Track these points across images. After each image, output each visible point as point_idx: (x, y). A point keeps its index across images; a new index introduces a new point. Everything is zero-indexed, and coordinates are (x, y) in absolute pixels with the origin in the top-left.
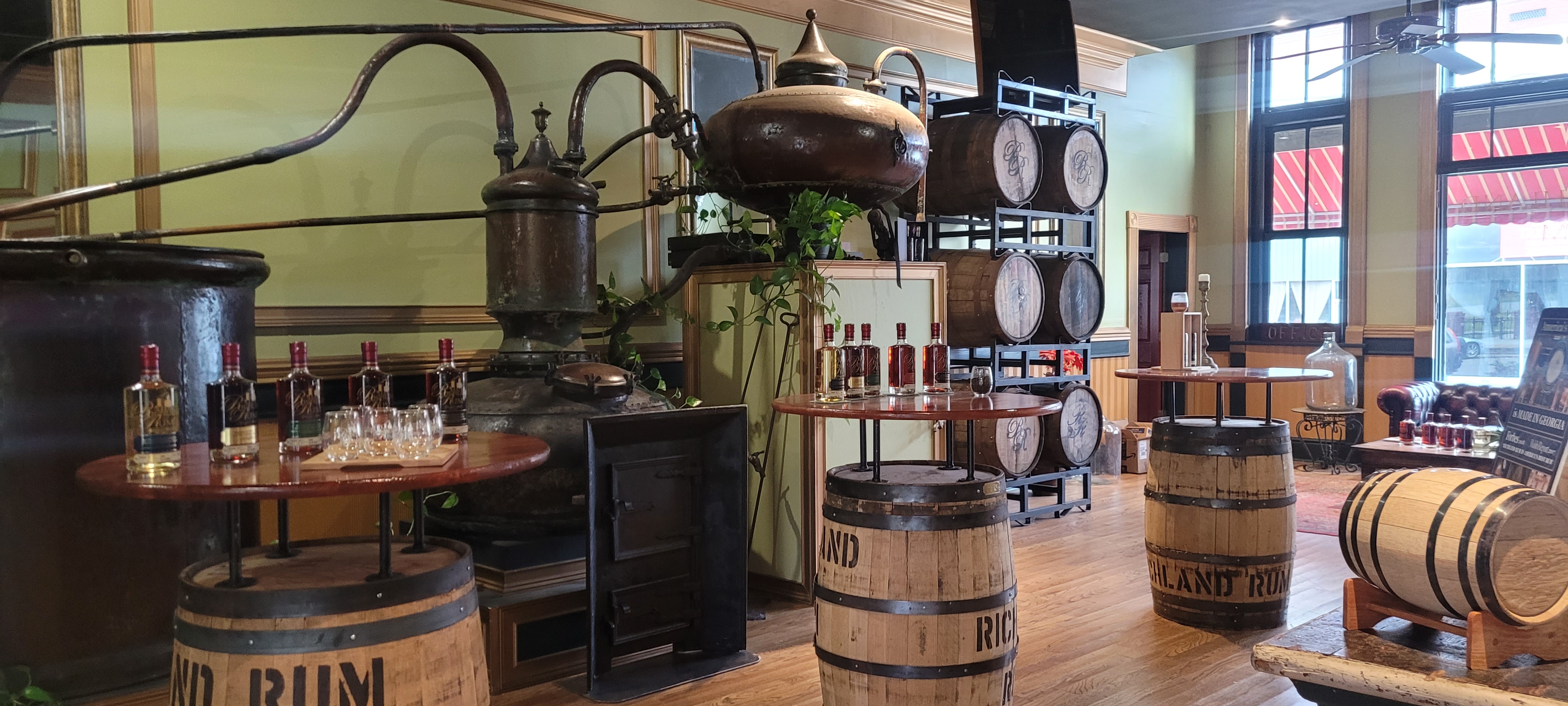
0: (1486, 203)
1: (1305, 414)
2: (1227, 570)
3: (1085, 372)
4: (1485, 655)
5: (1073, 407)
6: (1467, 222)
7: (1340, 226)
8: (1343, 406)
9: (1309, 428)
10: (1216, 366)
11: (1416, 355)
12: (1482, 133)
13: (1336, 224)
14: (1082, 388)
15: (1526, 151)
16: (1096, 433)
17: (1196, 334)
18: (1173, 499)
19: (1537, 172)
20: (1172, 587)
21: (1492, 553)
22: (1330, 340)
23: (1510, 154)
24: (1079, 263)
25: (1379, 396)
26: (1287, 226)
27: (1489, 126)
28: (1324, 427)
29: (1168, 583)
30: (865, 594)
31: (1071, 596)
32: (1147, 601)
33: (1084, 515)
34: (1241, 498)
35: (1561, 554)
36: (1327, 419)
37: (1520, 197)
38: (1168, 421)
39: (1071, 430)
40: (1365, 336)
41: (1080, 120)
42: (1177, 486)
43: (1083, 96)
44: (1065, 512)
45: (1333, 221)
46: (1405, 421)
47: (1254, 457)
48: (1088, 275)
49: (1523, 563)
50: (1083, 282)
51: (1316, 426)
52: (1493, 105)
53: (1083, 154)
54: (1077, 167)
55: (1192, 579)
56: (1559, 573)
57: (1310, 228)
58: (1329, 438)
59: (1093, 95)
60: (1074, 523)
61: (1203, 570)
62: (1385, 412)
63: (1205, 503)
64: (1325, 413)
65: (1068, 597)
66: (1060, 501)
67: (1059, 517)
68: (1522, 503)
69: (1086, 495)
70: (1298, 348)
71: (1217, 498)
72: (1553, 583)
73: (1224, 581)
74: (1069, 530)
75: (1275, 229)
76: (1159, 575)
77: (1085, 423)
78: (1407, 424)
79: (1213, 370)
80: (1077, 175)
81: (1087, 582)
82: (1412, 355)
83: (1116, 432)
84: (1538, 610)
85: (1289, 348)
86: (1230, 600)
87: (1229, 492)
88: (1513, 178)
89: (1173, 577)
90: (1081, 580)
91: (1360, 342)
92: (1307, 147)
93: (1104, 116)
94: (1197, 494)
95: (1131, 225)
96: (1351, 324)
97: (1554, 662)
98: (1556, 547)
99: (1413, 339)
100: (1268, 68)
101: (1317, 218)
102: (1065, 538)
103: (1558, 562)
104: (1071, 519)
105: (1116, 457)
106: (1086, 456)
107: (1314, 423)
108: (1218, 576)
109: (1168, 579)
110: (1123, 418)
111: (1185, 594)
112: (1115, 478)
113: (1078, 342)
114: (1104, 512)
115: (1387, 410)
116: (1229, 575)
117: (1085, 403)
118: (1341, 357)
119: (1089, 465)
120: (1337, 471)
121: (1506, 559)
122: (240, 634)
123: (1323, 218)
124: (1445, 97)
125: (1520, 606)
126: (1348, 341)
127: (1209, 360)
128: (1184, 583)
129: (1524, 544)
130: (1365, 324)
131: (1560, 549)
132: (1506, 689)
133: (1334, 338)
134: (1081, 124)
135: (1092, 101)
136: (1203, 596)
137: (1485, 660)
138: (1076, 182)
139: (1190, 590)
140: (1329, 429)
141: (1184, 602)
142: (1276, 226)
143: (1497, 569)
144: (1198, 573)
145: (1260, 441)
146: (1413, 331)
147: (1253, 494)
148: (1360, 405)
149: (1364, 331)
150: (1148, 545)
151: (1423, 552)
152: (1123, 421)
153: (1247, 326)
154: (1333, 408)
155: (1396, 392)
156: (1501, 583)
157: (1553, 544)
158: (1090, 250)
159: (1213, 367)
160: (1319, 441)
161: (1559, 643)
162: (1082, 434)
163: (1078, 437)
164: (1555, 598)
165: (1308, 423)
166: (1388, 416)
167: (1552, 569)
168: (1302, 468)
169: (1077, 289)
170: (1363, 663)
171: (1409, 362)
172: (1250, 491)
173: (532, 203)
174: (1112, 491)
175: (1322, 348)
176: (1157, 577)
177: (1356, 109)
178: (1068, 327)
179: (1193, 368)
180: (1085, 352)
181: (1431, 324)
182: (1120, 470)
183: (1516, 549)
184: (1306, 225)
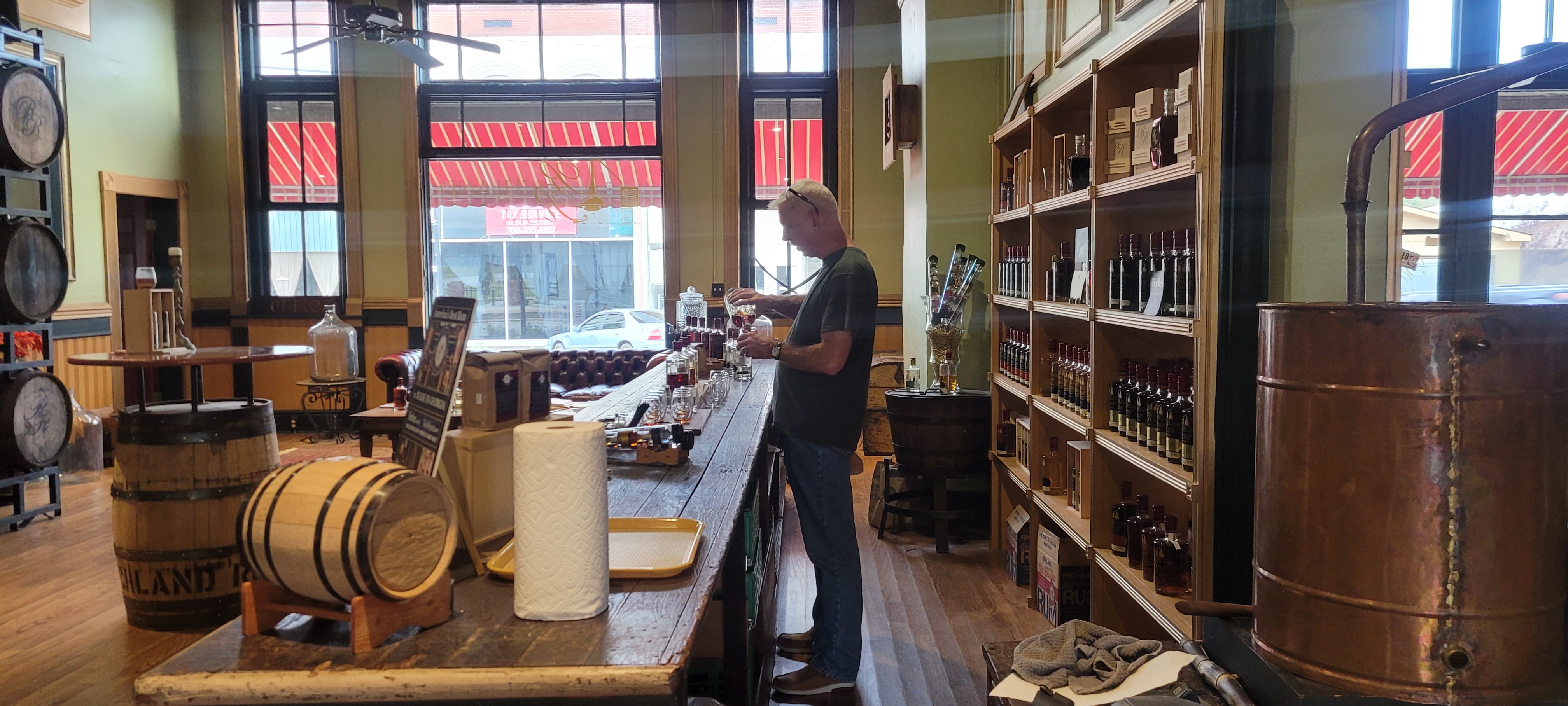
0: (460, 187)
1: (309, 386)
2: (209, 564)
3: (46, 356)
4: (368, 637)
5: (31, 399)
6: (448, 204)
7: (336, 201)
8: (347, 376)
9: (313, 400)
10: (193, 346)
11: (409, 325)
12: (456, 123)
13: (333, 198)
14: (42, 375)
15: (491, 144)
16: (64, 427)
17: (167, 313)
18: (143, 496)
19: (501, 162)
20: (146, 592)
21: (370, 539)
22: (331, 313)
23: (480, 145)
24: (31, 230)
25: (377, 365)
26: (288, 197)
27: (460, 118)
28: (329, 398)
29: (142, 589)
31: (20, 626)
32: (120, 612)
33: (52, 524)
34: (220, 485)
35: (435, 527)
36: (331, 389)
37: (489, 184)
38: (137, 410)
39: (29, 426)
40: (365, 308)
41: (23, 60)
42: (149, 482)
43: (26, 32)
44: (26, 523)
45: (331, 195)
46: (398, 388)
47: (233, 441)
48: (44, 244)
49: (400, 542)
50: (37, 251)
51: (321, 397)
52: (463, 100)
53: (29, 101)
54: (21, 115)
55: (169, 580)
56: (434, 546)
57: (308, 201)
58: (333, 407)
59: (40, 33)
60: (38, 534)
61: (181, 567)
62: (383, 380)
63: (181, 496)
64: (329, 384)
65: (16, 627)
66: (17, 511)
67: (16, 530)
68: (397, 485)
69: (54, 498)
70: (302, 321)
71: (195, 489)
72: (429, 555)
73: (205, 576)
74: (31, 544)
75: (272, 200)
76: (131, 582)
77: (48, 416)
78: (400, 390)
79: (189, 351)
80: (21, 125)
81: (44, 604)
82: (407, 325)
83: (95, 422)
84: (415, 583)
85: (293, 321)
86: (213, 594)
87: (208, 481)
88: (482, 167)
89: (146, 583)
90: (37, 603)
91: (359, 313)
92: (301, 120)
93: (63, 59)
94: (171, 487)
95: (106, 187)
96: (352, 296)
97: (433, 627)
98: (431, 521)
99: (406, 311)
100: (256, 34)
101: (317, 191)
102: (21, 555)
103: (433, 535)
104: (34, 531)
105: (96, 451)
106: (50, 454)
107: (318, 395)
108: (199, 571)
109: (142, 585)
110: (106, 405)
111: (162, 597)
112: (95, 474)
113: (33, 322)
114: (79, 516)
115: (384, 378)
116: (210, 569)
117: (47, 393)
118: (341, 329)
119: (56, 464)
120: (342, 440)
121: (384, 542)
123: (322, 191)
124: (422, 87)
125: (399, 584)
126: (348, 313)
127: (185, 340)
128: (160, 586)
129: (401, 524)
130: (364, 296)
131: (434, 523)
132: (380, 669)
133: (334, 311)
134: (24, 65)
135: (38, 40)
136: (183, 596)
137: (369, 642)
138: (20, 134)
139: (167, 592)
140: (333, 399)
141: (160, 606)
142: (273, 197)
143: (374, 552)
144: (176, 573)
145: (240, 424)
146: (406, 302)
147: (235, 480)
148: (362, 373)
149: (363, 303)
150: (118, 550)
151: (310, 546)
152: (105, 408)
153: (248, 300)
154: (337, 379)
155: (391, 360)
156: (381, 565)
157: (427, 519)
158: (48, 213)
159: (189, 348)
160: (324, 412)
161: (437, 609)
162: (45, 429)
163: (40, 433)
164: (432, 568)
165: (313, 395)
166: (385, 384)
167: (427, 542)
168: (308, 440)
169: (29, 261)
170: (251, 673)
171: (404, 331)
172: (232, 476)
174: (93, 489)
175: (323, 321)
176: (129, 585)
177: (344, 87)
178: (19, 305)
179: (165, 351)
180: (45, 333)
181: (421, 296)
182: (102, 464)
183: (393, 530)
184: (304, 198)
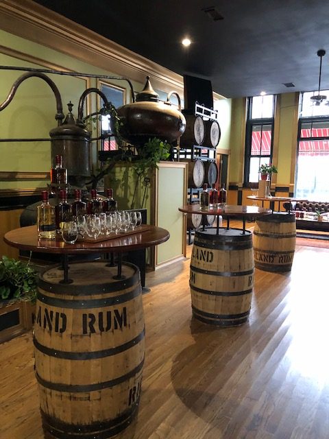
2: (273, 255)
24: (213, 163)
27: (311, 128)
30: (216, 271)
34: (278, 235)
40: (276, 186)
41: (214, 119)
43: (215, 111)
45: (268, 153)
50: (213, 169)
52: (312, 122)
53: (215, 130)
54: (213, 133)
55: (263, 257)
57: (262, 155)
61: (266, 255)
73: (271, 258)
82: (288, 192)
86: (273, 264)
87: (274, 233)
91: (274, 188)
92: (262, 131)
99: (289, 188)
122: (77, 301)
123: (265, 152)
124: (300, 119)
126: (271, 188)
130: (276, 183)
138: (213, 138)
139: (262, 260)
141: (261, 264)
142: (252, 154)
146: (289, 185)
153: (243, 183)
158: (215, 159)
169: (212, 172)
172: (281, 233)
173: (69, 137)
177: (276, 121)
181: (294, 183)
